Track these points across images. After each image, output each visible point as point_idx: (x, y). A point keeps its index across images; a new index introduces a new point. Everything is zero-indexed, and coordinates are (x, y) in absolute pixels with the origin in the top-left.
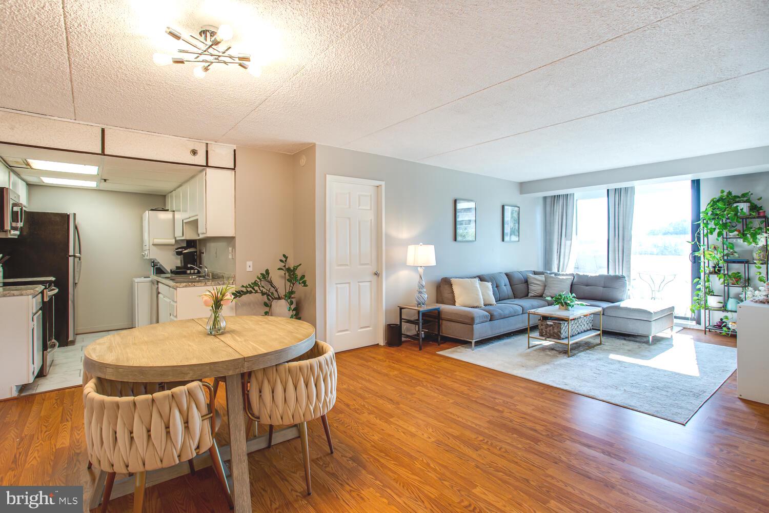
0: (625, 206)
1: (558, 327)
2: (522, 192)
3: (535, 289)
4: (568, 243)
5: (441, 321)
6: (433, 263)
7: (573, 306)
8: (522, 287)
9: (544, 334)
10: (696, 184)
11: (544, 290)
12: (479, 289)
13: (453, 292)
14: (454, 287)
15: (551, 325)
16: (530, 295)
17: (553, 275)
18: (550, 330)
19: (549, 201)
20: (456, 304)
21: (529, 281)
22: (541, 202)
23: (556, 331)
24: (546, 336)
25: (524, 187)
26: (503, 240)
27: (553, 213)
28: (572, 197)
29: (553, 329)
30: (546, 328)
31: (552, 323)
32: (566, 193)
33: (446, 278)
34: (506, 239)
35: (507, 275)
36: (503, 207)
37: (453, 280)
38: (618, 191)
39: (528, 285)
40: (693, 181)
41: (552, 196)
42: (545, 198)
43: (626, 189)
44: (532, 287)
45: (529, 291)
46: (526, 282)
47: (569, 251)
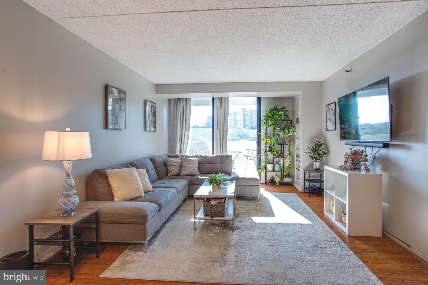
0: (224, 110)
1: (222, 206)
2: (157, 92)
3: (173, 169)
4: (187, 133)
5: (99, 224)
6: (88, 154)
7: (225, 184)
8: (163, 168)
9: (209, 213)
10: (259, 99)
11: (181, 169)
12: (139, 178)
13: (109, 185)
14: (110, 179)
15: (216, 205)
16: (170, 174)
17: (184, 157)
18: (214, 210)
19: (173, 102)
20: (116, 199)
21: (168, 163)
22: (167, 102)
23: (219, 209)
24: (211, 215)
25: (159, 88)
26: (145, 130)
27: (176, 111)
28: (190, 101)
29: (217, 209)
30: (211, 208)
31: (216, 203)
32: (186, 98)
33: (99, 170)
34: (148, 129)
35: (151, 159)
36: (145, 101)
37: (109, 172)
38: (220, 99)
39: (166, 166)
40: (258, 98)
41: (176, 99)
42: (170, 100)
43: (225, 98)
44: (170, 168)
45: (168, 171)
46: (165, 164)
47: (187, 139)
